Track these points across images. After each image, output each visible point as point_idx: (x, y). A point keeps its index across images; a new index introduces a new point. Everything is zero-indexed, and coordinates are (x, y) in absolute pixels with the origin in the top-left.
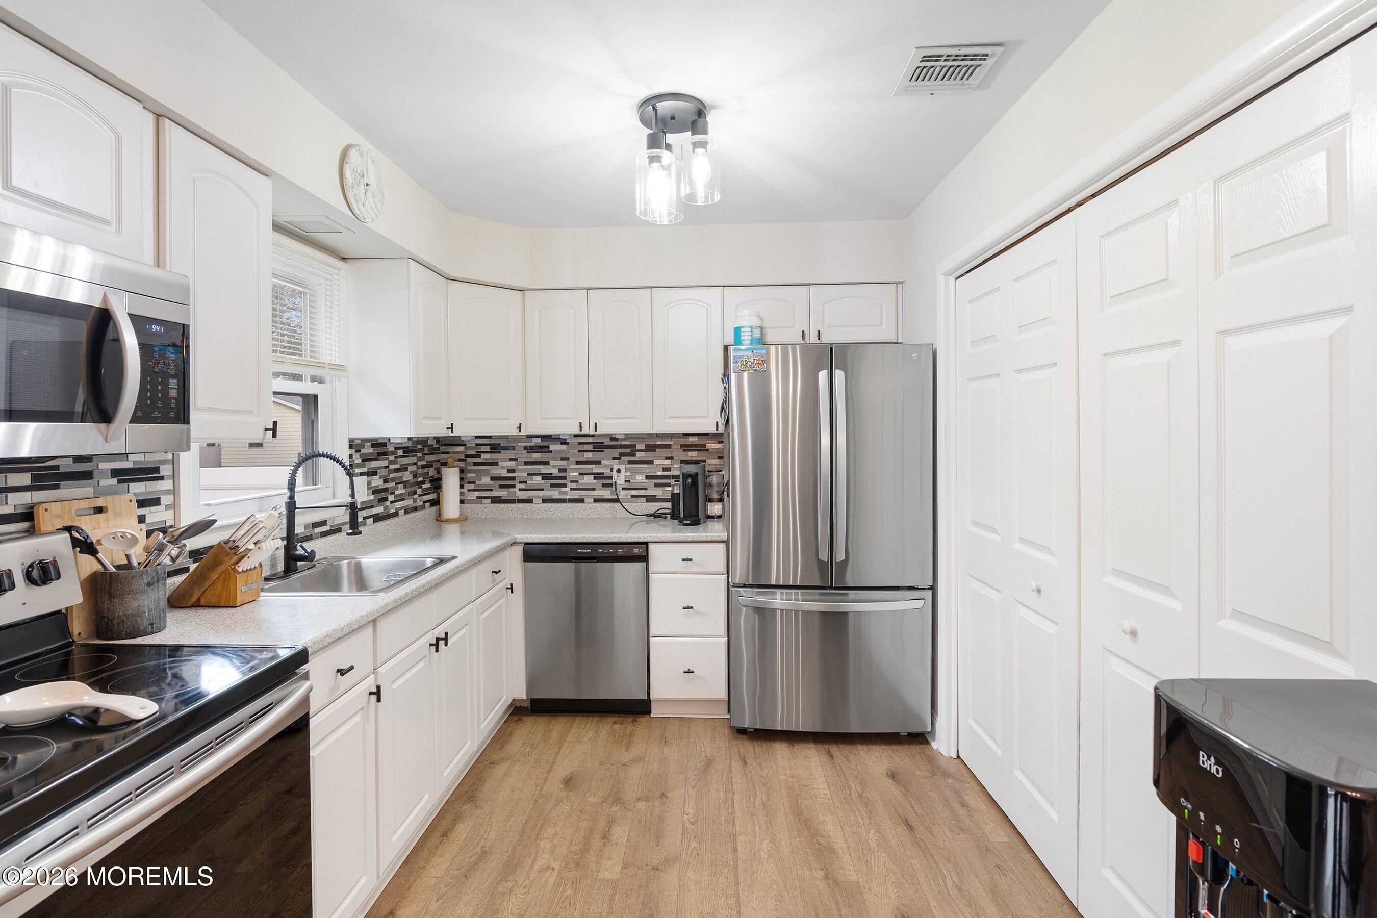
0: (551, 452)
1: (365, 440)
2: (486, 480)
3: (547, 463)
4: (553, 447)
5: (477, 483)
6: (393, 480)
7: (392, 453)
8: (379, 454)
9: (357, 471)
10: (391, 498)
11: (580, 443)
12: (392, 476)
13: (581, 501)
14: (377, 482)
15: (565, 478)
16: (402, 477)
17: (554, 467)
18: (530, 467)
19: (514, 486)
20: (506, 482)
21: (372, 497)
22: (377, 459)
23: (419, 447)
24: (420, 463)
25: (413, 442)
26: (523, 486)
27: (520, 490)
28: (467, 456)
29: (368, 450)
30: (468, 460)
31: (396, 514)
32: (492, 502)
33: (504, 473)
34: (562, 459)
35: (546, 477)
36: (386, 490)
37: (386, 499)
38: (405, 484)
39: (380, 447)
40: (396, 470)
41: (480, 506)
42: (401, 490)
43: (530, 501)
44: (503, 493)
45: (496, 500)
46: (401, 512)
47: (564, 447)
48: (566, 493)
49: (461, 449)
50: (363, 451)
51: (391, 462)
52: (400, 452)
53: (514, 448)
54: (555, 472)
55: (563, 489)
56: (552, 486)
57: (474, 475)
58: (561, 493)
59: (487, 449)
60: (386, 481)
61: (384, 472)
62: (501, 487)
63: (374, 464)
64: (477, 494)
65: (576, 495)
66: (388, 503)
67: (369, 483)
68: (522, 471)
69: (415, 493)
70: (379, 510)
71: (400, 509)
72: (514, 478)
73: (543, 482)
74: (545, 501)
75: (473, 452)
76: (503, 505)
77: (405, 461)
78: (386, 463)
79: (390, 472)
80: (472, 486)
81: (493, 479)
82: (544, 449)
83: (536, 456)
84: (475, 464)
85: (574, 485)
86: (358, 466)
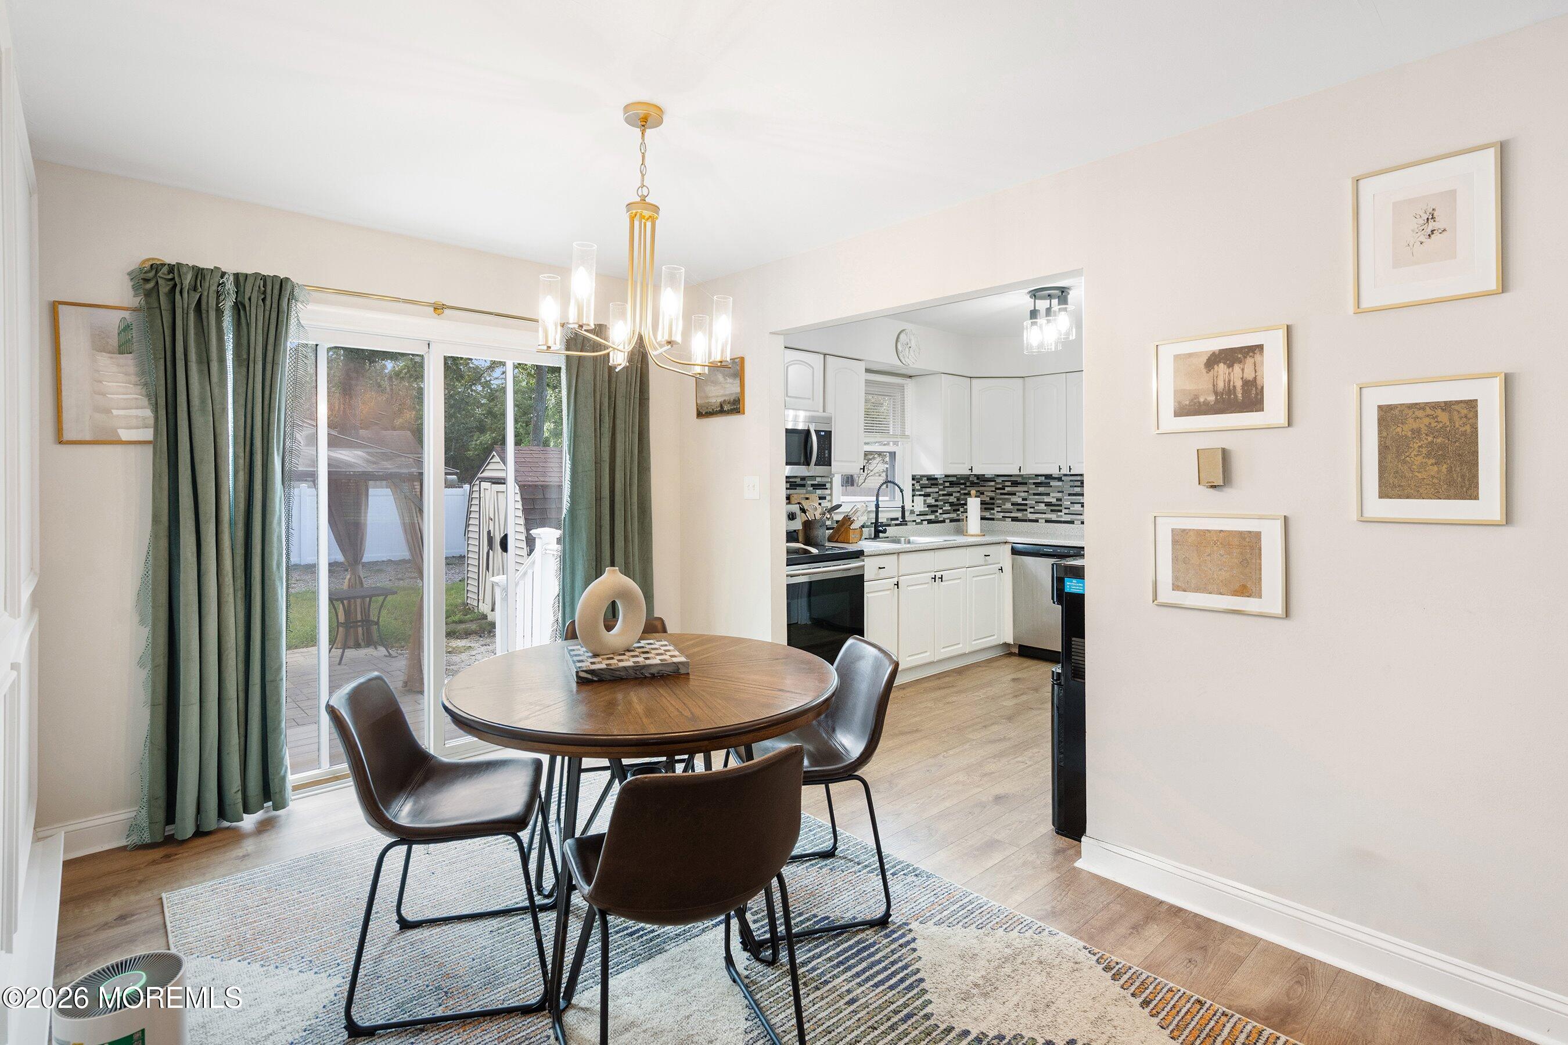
0: (1051, 486)
1: (922, 476)
2: (1008, 506)
3: (1048, 494)
4: (1052, 483)
5: (1003, 507)
6: (941, 500)
7: (941, 484)
8: (932, 484)
9: (917, 493)
10: (940, 511)
11: (1071, 481)
12: (940, 498)
13: (1072, 522)
14: (930, 500)
15: (1061, 505)
16: (948, 499)
17: (1053, 497)
18: (1036, 497)
19: (1026, 510)
20: (1021, 507)
21: (927, 509)
22: (931, 487)
23: (962, 481)
24: (962, 492)
25: (957, 478)
26: (1032, 510)
27: (1030, 513)
28: (997, 489)
29: (925, 481)
30: (997, 491)
31: (943, 521)
32: (1012, 520)
33: (1020, 501)
34: (1059, 492)
35: (1048, 504)
36: (937, 506)
37: (937, 511)
38: (952, 504)
39: (932, 480)
40: (944, 495)
41: (1003, 522)
42: (947, 507)
43: (1037, 521)
44: (1019, 515)
45: (1015, 519)
46: (947, 521)
47: (1060, 483)
48: (1061, 517)
49: (993, 483)
50: (921, 482)
51: (940, 490)
52: (947, 484)
53: (1026, 484)
54: (1054, 501)
55: (1059, 514)
56: (1052, 511)
57: (1001, 502)
58: (1058, 516)
59: (1009, 484)
60: (936, 501)
61: (936, 495)
62: (1018, 510)
63: (928, 490)
64: (1002, 514)
65: (1068, 518)
66: (938, 514)
67: (925, 501)
68: (1031, 500)
69: (958, 510)
70: (932, 517)
71: (947, 519)
72: (1026, 505)
73: (1045, 508)
74: (1047, 521)
75: (1000, 486)
76: (1018, 523)
77: (951, 490)
78: (937, 490)
79: (940, 495)
80: (999, 509)
81: (1012, 504)
82: (1047, 485)
83: (1041, 489)
84: (1002, 494)
85: (1067, 511)
86: (918, 490)
